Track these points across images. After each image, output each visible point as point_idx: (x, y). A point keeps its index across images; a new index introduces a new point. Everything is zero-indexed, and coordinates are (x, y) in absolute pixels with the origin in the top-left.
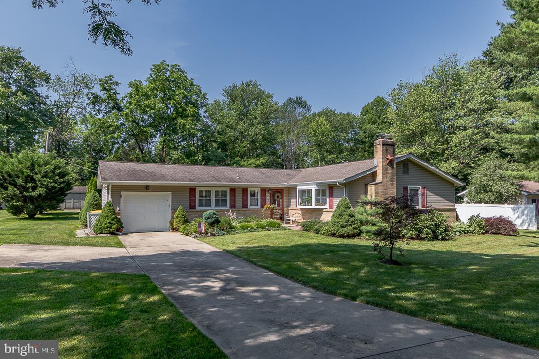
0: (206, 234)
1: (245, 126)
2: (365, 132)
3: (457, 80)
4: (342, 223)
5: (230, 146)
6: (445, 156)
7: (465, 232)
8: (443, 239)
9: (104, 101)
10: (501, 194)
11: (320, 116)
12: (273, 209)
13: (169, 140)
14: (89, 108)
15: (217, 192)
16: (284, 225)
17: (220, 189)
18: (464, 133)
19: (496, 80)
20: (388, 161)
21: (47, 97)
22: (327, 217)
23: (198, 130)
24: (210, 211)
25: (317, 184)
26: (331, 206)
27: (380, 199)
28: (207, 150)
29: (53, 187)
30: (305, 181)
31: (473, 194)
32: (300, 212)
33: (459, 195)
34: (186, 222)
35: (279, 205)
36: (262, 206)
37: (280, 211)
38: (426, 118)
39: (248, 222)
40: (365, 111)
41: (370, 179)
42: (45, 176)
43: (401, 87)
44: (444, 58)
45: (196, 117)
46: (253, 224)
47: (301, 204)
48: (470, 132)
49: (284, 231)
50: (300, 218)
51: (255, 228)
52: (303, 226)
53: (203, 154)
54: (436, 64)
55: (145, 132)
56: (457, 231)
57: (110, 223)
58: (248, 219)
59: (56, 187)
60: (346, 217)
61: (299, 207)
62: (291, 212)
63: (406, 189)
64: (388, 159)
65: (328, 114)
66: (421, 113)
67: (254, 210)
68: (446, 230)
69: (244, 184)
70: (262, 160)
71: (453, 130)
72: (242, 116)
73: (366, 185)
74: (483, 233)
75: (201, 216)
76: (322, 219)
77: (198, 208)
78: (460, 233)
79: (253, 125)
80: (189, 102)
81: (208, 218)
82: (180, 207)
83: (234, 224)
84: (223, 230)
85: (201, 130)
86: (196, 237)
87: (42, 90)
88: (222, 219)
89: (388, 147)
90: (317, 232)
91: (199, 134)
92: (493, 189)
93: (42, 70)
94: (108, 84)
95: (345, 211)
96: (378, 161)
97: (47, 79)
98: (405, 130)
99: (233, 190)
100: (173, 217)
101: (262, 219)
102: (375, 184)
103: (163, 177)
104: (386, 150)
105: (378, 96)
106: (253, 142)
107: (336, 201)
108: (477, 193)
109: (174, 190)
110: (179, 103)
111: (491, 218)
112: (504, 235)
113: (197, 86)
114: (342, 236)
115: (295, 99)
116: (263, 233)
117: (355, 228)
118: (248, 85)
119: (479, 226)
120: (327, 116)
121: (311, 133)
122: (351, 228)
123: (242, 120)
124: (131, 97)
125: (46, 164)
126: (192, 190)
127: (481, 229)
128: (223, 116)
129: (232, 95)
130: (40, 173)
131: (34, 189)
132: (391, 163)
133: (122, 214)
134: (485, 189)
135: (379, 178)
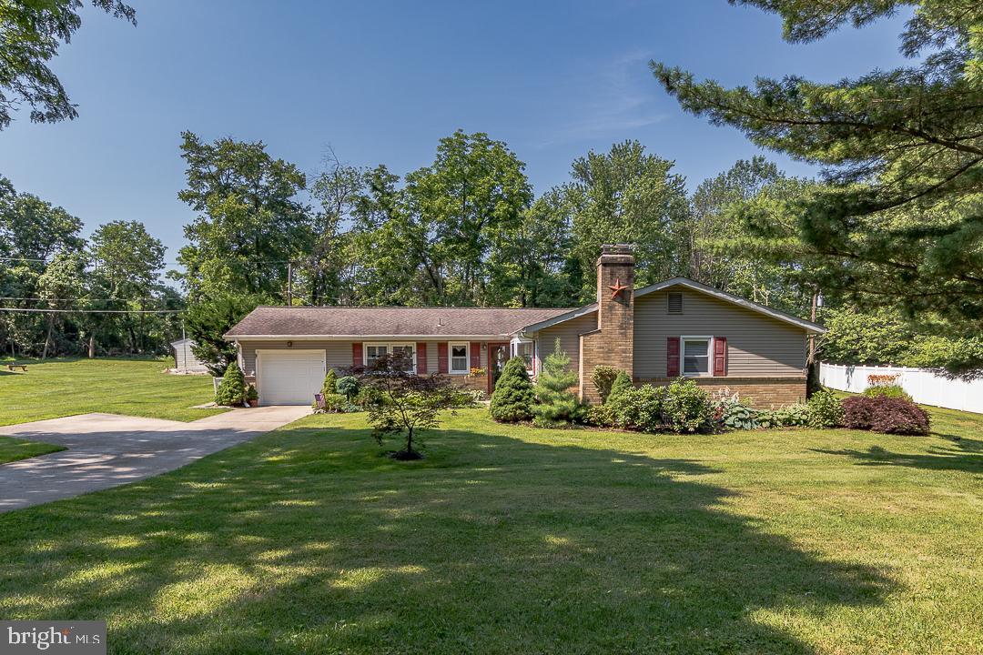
17: (401, 345)
20: (615, 293)
57: (230, 391)
63: (674, 342)
64: (614, 290)
67: (458, 376)
73: (575, 337)
82: (330, 372)
86: (318, 413)
89: (615, 269)
94: (380, 181)
99: (422, 346)
102: (585, 335)
104: (612, 274)
109: (331, 347)
117: (520, 408)
122: (513, 406)
126: (358, 346)
129: (589, 173)
132: (622, 297)
133: (259, 380)
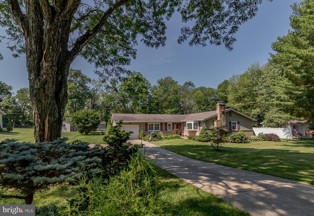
0: (152, 140)
1: (166, 96)
2: (219, 96)
3: (260, 73)
4: (203, 136)
5: (160, 104)
6: (254, 107)
7: (256, 140)
8: (245, 143)
9: (111, 88)
10: (278, 123)
11: (198, 90)
12: (177, 131)
13: (136, 103)
14: (105, 91)
15: (155, 125)
16: (182, 137)
17: (157, 123)
18: (262, 96)
19: (278, 72)
21: (90, 87)
22: (198, 134)
23: (147, 98)
24: (153, 132)
25: (194, 121)
26: (199, 130)
27: (219, 126)
28: (151, 106)
29: (94, 123)
30: (190, 119)
31: (266, 123)
32: (188, 132)
33: (261, 124)
34: (144, 136)
35: (180, 129)
36: (173, 130)
37: (180, 132)
38: (245, 90)
39: (167, 136)
40: (219, 87)
41: (215, 119)
42: (92, 119)
43: (234, 77)
44: (253, 63)
45: (147, 93)
46: (169, 137)
47: (188, 129)
48: (265, 96)
49: (181, 139)
50: (188, 135)
51: (170, 138)
52: (189, 137)
53: (149, 108)
54: (250, 66)
55: (126, 100)
56: (252, 139)
58: (167, 135)
59: (95, 123)
60: (204, 134)
61: (187, 130)
62: (184, 132)
63: (230, 122)
64: (222, 111)
65: (202, 89)
66: (243, 88)
67: (170, 131)
68: (246, 139)
69: (166, 121)
70: (174, 110)
71: (257, 95)
72: (165, 91)
73: (213, 121)
74: (264, 140)
75: (150, 134)
76: (196, 135)
77: (149, 131)
78: (254, 140)
79: (170, 95)
80: (144, 87)
81: (153, 135)
82: (142, 130)
83: (162, 137)
84: (158, 139)
85: (148, 98)
86: (148, 141)
87: (88, 85)
88: (157, 135)
89: (222, 106)
90: (194, 140)
91: (148, 100)
92: (275, 121)
93: (88, 77)
95: (204, 132)
96: (218, 112)
97: (90, 80)
98: (236, 96)
99: (161, 124)
100: (139, 134)
101: (173, 135)
102: (217, 121)
103: (136, 119)
105: (226, 80)
106: (170, 102)
107: (201, 128)
108: (268, 123)
109: (140, 124)
110: (140, 88)
111: (268, 134)
112: (274, 141)
113: (147, 80)
114: (203, 141)
115: (188, 82)
116: (173, 140)
118: (168, 78)
119: (262, 137)
120: (202, 90)
121: (194, 98)
122: (207, 138)
123: (165, 93)
124: (122, 86)
125: (92, 114)
126: (146, 124)
127: (263, 138)
128: (157, 92)
129: (161, 83)
130: (90, 117)
131: (88, 123)
132: (223, 113)
134: (271, 121)
135: (219, 119)
